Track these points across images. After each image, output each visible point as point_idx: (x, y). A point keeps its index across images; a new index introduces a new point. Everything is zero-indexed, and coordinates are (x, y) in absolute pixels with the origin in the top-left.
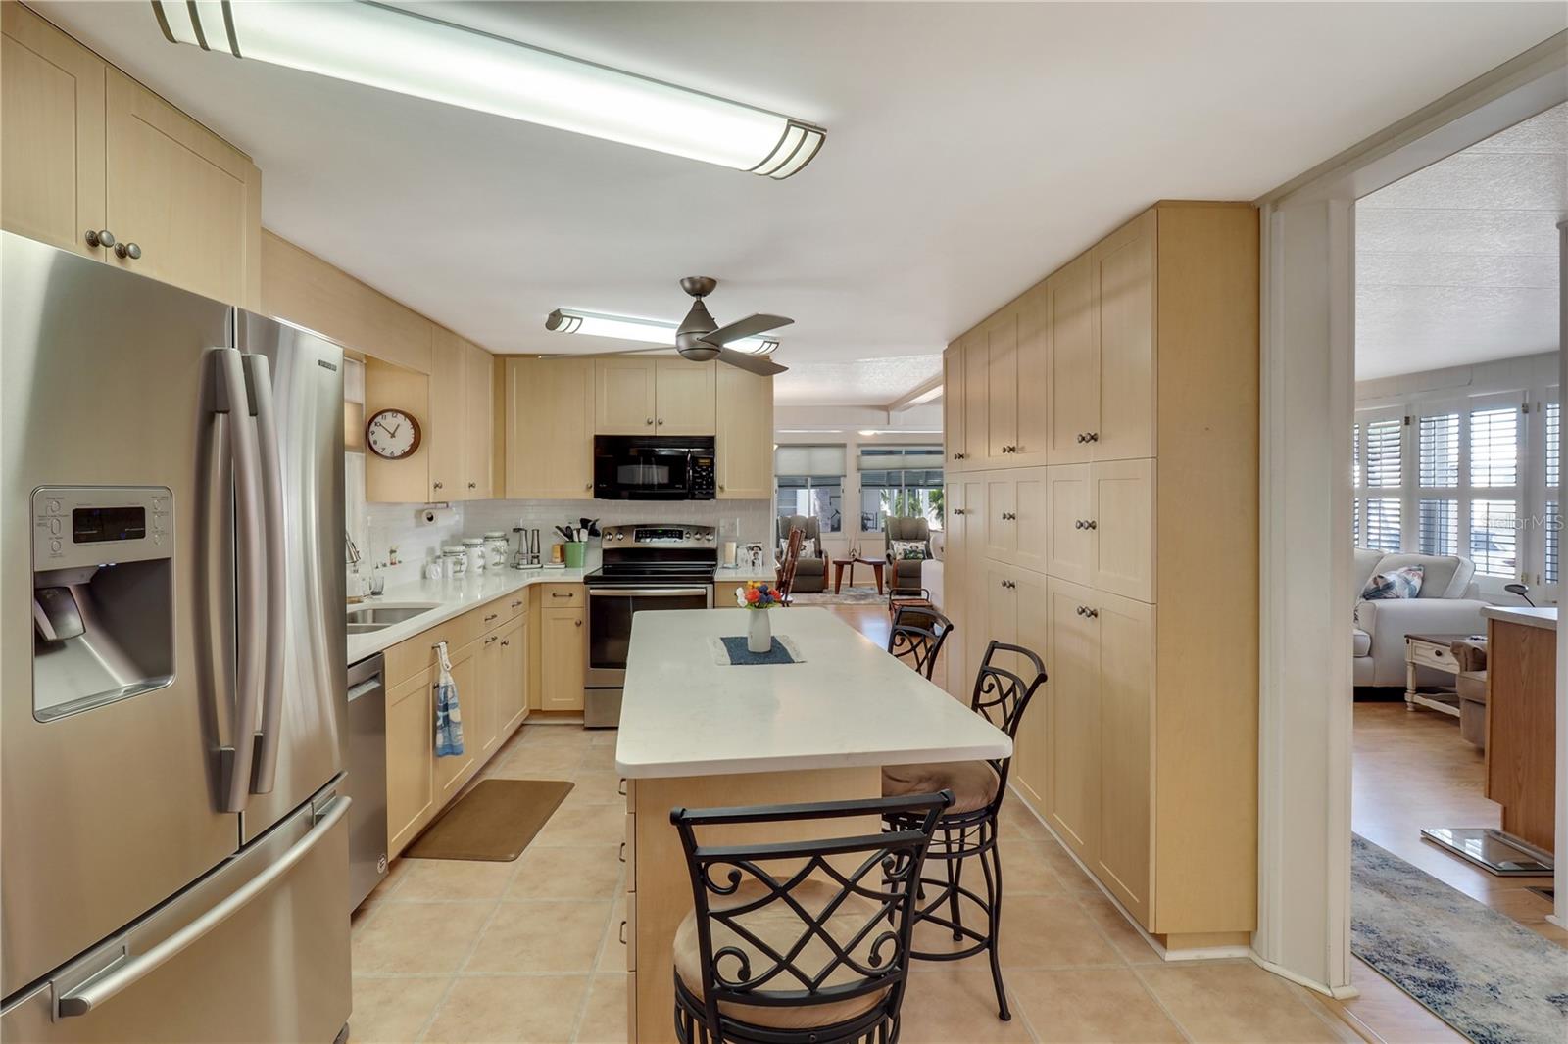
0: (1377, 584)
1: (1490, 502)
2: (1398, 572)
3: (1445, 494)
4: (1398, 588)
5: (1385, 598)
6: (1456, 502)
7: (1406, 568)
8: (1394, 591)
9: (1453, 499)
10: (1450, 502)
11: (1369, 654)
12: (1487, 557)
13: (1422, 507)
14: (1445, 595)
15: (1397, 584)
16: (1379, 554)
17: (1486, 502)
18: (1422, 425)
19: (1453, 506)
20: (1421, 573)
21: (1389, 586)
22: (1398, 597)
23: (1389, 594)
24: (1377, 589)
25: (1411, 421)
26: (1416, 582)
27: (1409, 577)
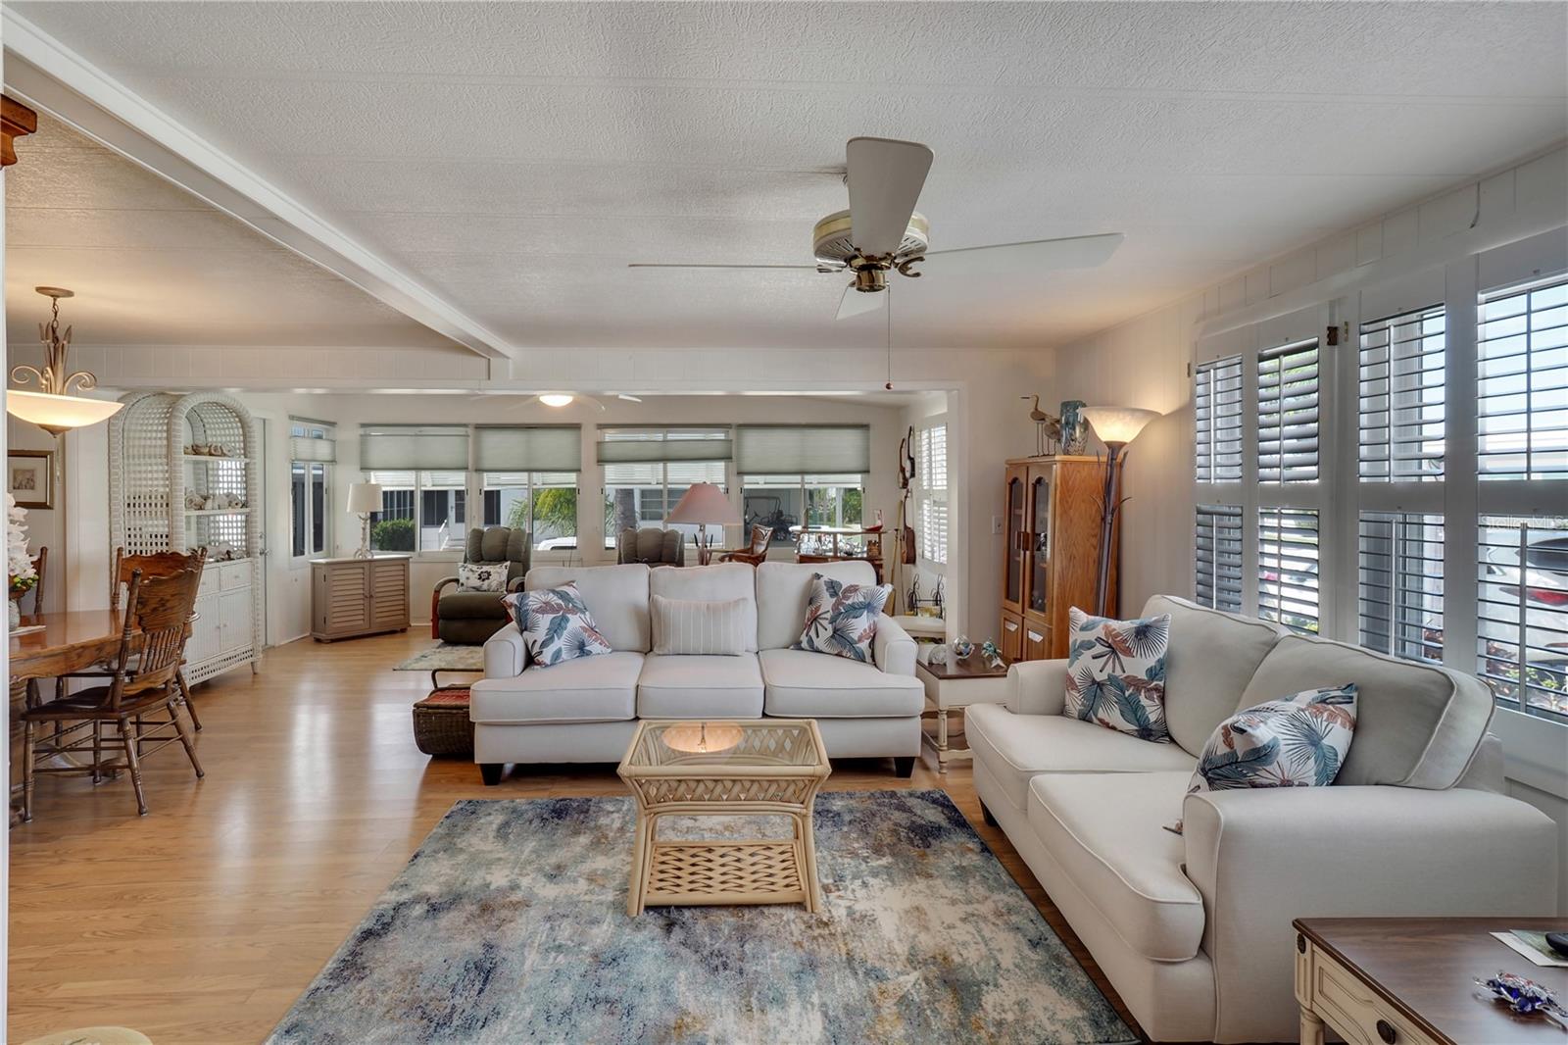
0: (1230, 745)
1: (1531, 522)
2: (1292, 707)
3: (1415, 499)
4: (1285, 761)
5: (1254, 786)
6: (1441, 520)
7: (1308, 696)
8: (1273, 768)
9: (1434, 512)
10: (1427, 519)
11: (1203, 948)
12: (1522, 625)
13: (1363, 529)
14: (1413, 780)
15: (1283, 749)
16: (1267, 637)
17: (1517, 521)
18: (1364, 339)
19: (1434, 531)
20: (1351, 709)
21: (1261, 755)
22: (1286, 784)
23: (1263, 776)
24: (1232, 760)
25: (1341, 334)
26: (1337, 737)
27: (1320, 724)
